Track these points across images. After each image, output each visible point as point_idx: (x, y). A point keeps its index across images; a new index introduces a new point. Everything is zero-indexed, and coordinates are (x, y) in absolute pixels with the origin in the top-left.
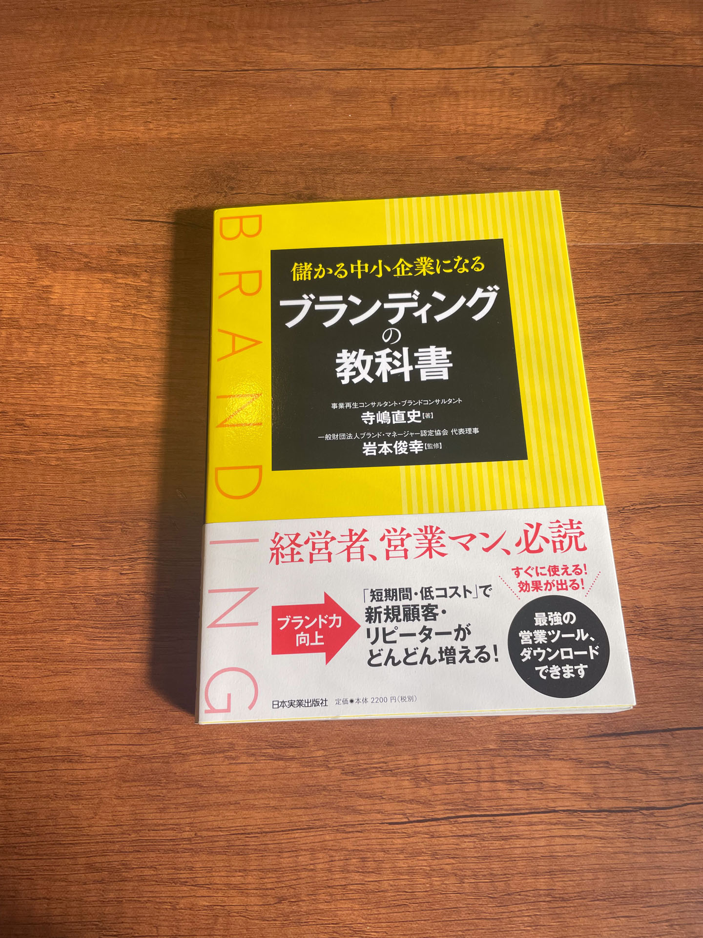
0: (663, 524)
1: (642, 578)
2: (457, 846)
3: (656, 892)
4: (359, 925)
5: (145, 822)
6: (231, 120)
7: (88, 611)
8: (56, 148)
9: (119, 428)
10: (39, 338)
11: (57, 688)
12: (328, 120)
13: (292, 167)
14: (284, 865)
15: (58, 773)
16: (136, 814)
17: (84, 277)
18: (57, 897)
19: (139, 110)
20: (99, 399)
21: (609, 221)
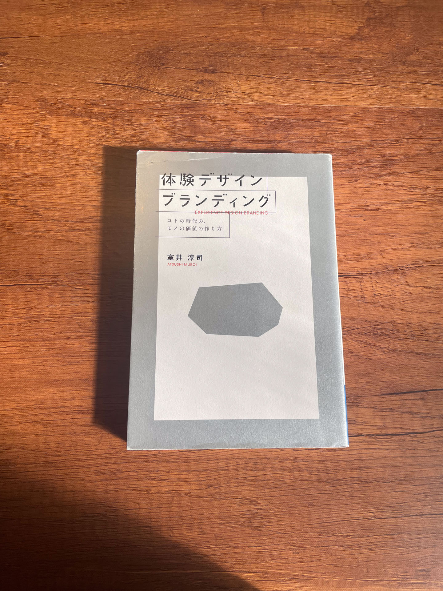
0: (425, 276)
1: (412, 307)
3: (418, 478)
4: (254, 499)
6: (160, 19)
8: (47, 35)
10: (45, 159)
11: (71, 372)
12: (222, 21)
13: (200, 51)
15: (76, 420)
17: (70, 120)
18: (79, 490)
19: (100, 10)
20: (86, 199)
21: (397, 93)
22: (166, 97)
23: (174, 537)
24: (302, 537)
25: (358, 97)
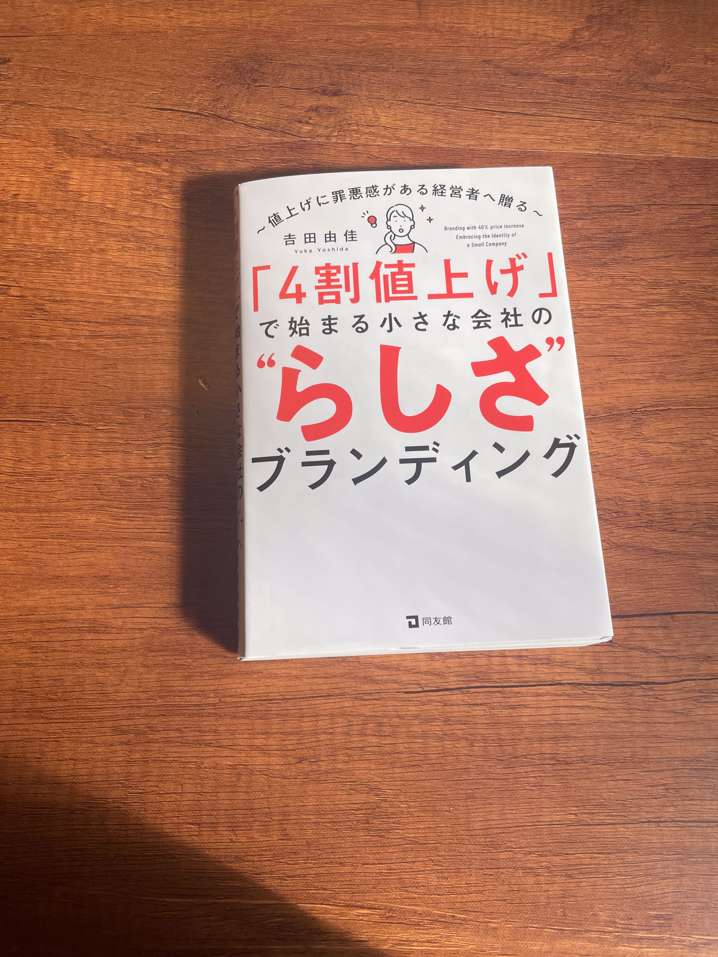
0: (673, 426)
2: (468, 714)
3: (654, 758)
4: (375, 783)
5: (171, 689)
6: (255, 11)
7: (112, 492)
8: (74, 33)
9: (141, 316)
10: (58, 224)
11: (82, 564)
13: (316, 62)
14: (305, 729)
15: (85, 643)
16: (161, 681)
17: (103, 164)
18: (83, 758)
20: (120, 287)
21: (633, 132)
22: (258, 131)
23: (238, 842)
24: (455, 851)
25: (570, 137)
